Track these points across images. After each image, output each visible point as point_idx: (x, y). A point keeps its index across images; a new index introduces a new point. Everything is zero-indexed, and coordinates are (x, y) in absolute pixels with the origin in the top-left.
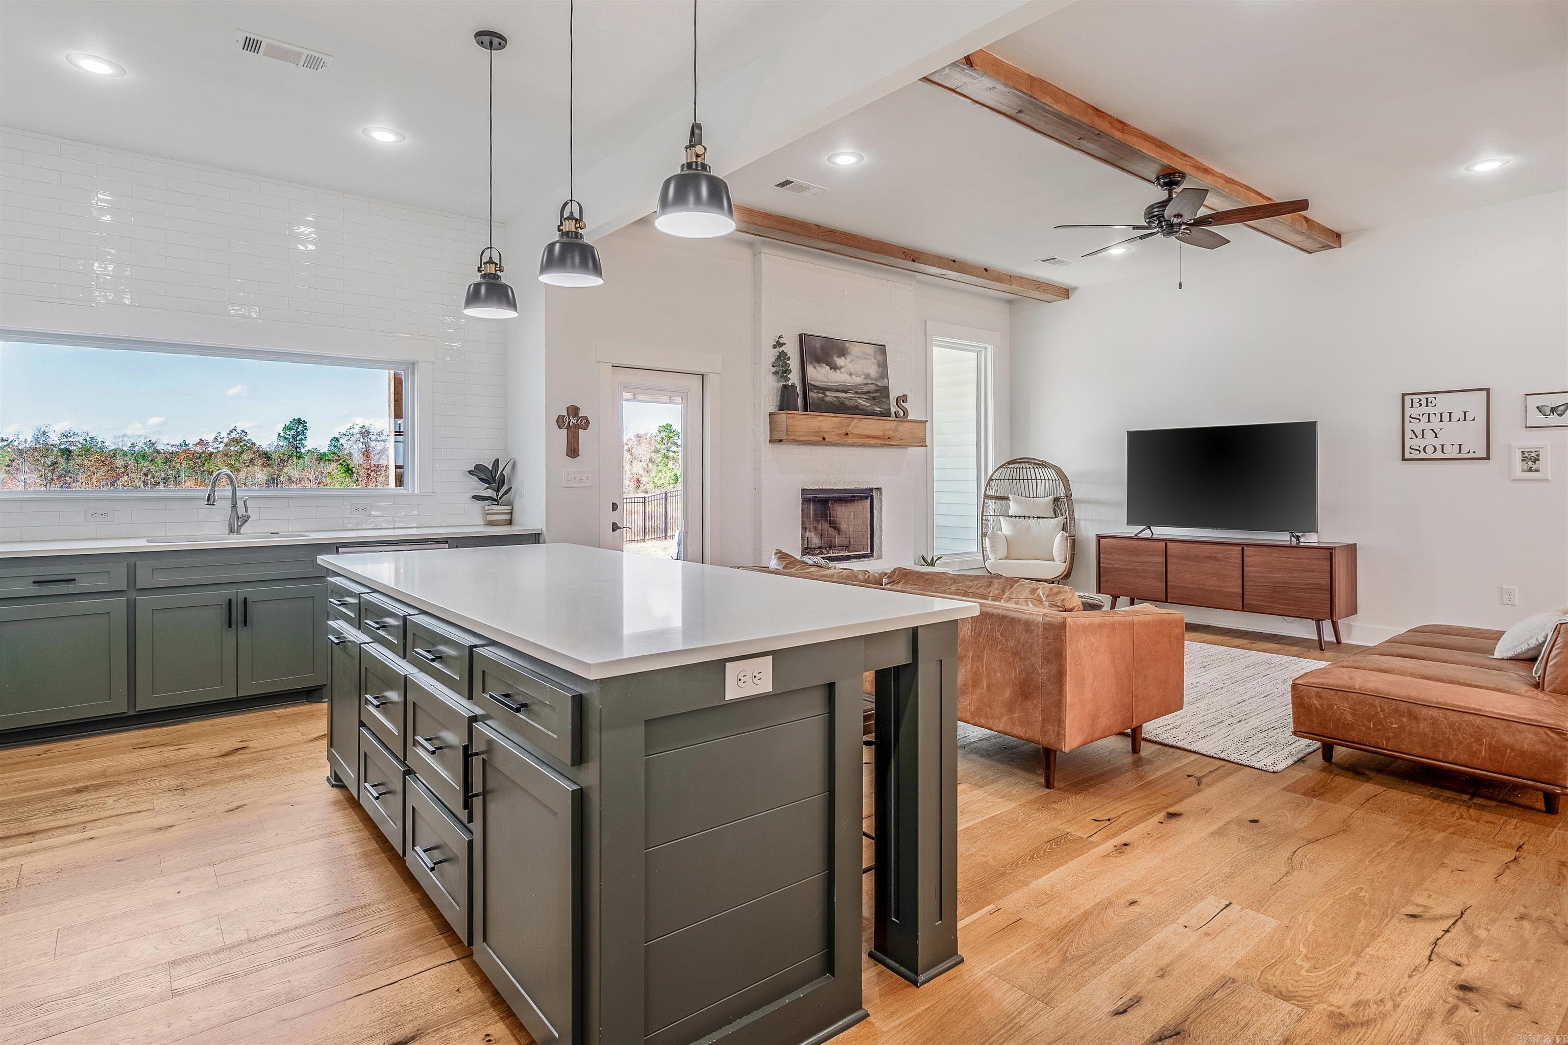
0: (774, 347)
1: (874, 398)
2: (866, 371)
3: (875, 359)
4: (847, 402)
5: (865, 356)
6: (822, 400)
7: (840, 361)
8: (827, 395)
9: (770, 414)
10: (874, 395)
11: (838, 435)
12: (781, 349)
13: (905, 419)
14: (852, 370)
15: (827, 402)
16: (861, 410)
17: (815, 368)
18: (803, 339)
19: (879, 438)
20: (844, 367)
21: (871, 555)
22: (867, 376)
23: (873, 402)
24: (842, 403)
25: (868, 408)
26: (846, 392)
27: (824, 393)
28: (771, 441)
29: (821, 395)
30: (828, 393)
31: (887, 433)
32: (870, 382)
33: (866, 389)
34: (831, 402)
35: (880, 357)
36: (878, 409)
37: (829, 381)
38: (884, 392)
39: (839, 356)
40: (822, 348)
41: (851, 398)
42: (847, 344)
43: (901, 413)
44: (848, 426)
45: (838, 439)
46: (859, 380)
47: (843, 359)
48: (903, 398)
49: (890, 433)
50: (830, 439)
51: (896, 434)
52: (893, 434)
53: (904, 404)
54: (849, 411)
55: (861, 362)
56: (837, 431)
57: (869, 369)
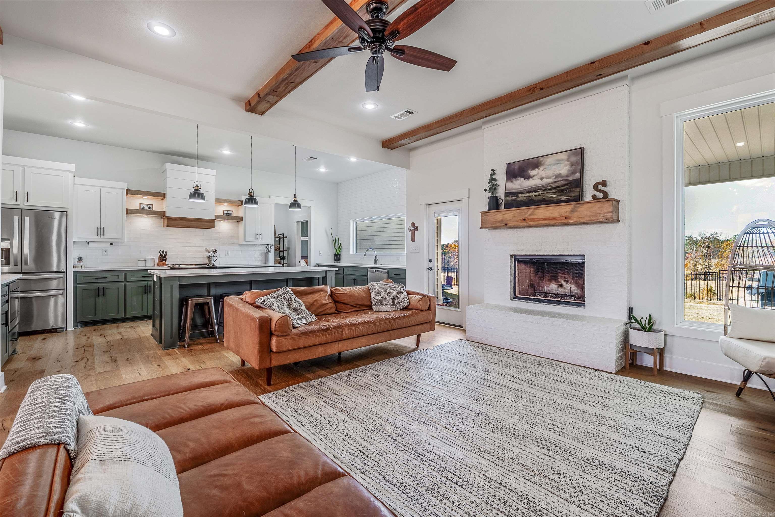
0: (490, 176)
1: (562, 191)
2: (558, 172)
3: (570, 160)
4: (535, 198)
5: (559, 162)
6: (515, 200)
7: (532, 173)
8: (519, 197)
11: (518, 221)
12: (493, 177)
13: (607, 200)
14: (544, 175)
15: (518, 201)
16: (547, 201)
17: (512, 182)
18: (510, 165)
20: (536, 175)
22: (559, 176)
23: (561, 193)
24: (531, 199)
25: (555, 199)
26: (535, 191)
27: (516, 196)
28: (482, 229)
29: (514, 197)
30: (520, 195)
31: (564, 214)
32: (560, 179)
33: (555, 185)
34: (522, 201)
35: (576, 158)
36: (565, 198)
37: (523, 187)
38: (578, 183)
39: (533, 169)
40: (522, 167)
41: (540, 195)
42: (542, 159)
43: (601, 195)
44: (526, 214)
45: (517, 224)
46: (550, 180)
47: (537, 170)
48: (604, 183)
49: (567, 214)
50: (511, 224)
51: (576, 214)
52: (571, 215)
53: (603, 188)
54: (536, 204)
55: (553, 167)
56: (516, 219)
57: (560, 170)
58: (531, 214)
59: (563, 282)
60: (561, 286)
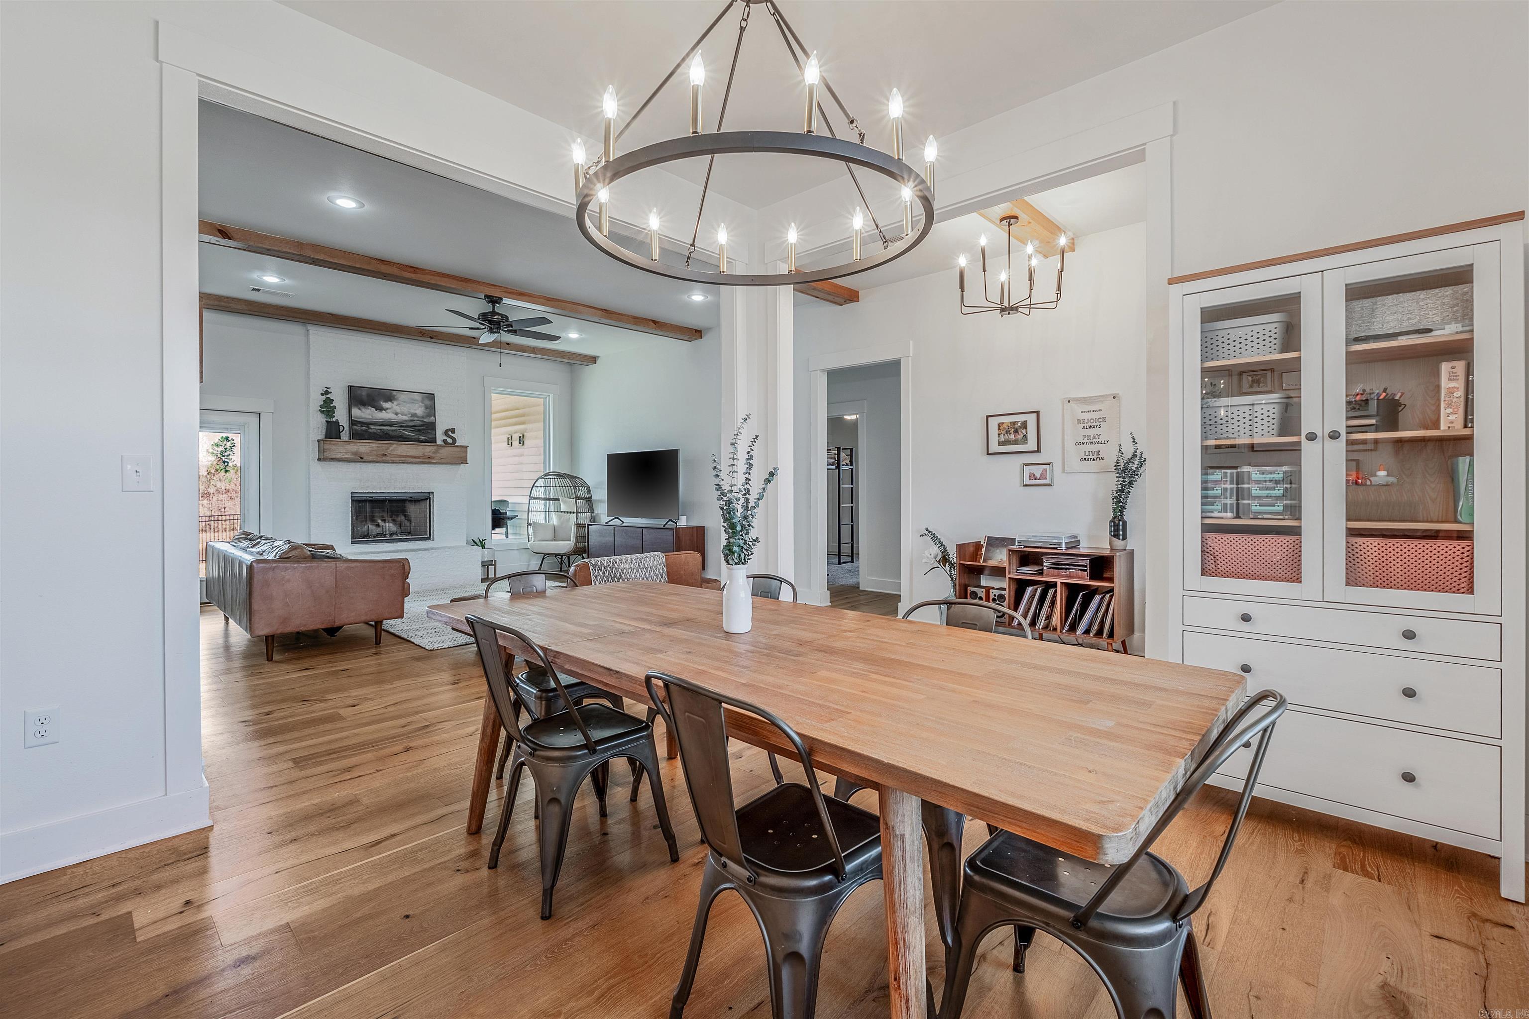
0: (322, 394)
1: (419, 430)
2: (412, 411)
3: (422, 403)
4: (391, 433)
5: (413, 401)
6: (366, 431)
7: (386, 405)
8: (371, 429)
9: (318, 441)
10: (419, 428)
11: (376, 455)
12: (327, 396)
14: (398, 411)
15: (371, 433)
16: (406, 438)
17: (360, 409)
18: (351, 388)
19: (419, 457)
20: (390, 409)
21: (429, 538)
22: (413, 415)
23: (419, 433)
24: (386, 434)
25: (412, 437)
26: (391, 426)
27: (368, 427)
28: (319, 460)
29: (365, 428)
30: (372, 427)
31: (426, 454)
32: (416, 419)
33: (411, 424)
34: (375, 433)
35: (428, 402)
36: (423, 438)
37: (374, 418)
38: (432, 426)
39: (386, 401)
40: (368, 395)
41: (396, 430)
42: (395, 393)
43: (450, 441)
44: (387, 449)
45: (375, 458)
46: (405, 418)
47: (390, 403)
48: (453, 431)
49: (431, 454)
50: (366, 458)
51: (438, 455)
52: (434, 455)
53: (452, 435)
54: (393, 439)
55: (408, 405)
56: (375, 453)
57: (415, 410)
58: (393, 450)
59: (380, 521)
60: (378, 525)
